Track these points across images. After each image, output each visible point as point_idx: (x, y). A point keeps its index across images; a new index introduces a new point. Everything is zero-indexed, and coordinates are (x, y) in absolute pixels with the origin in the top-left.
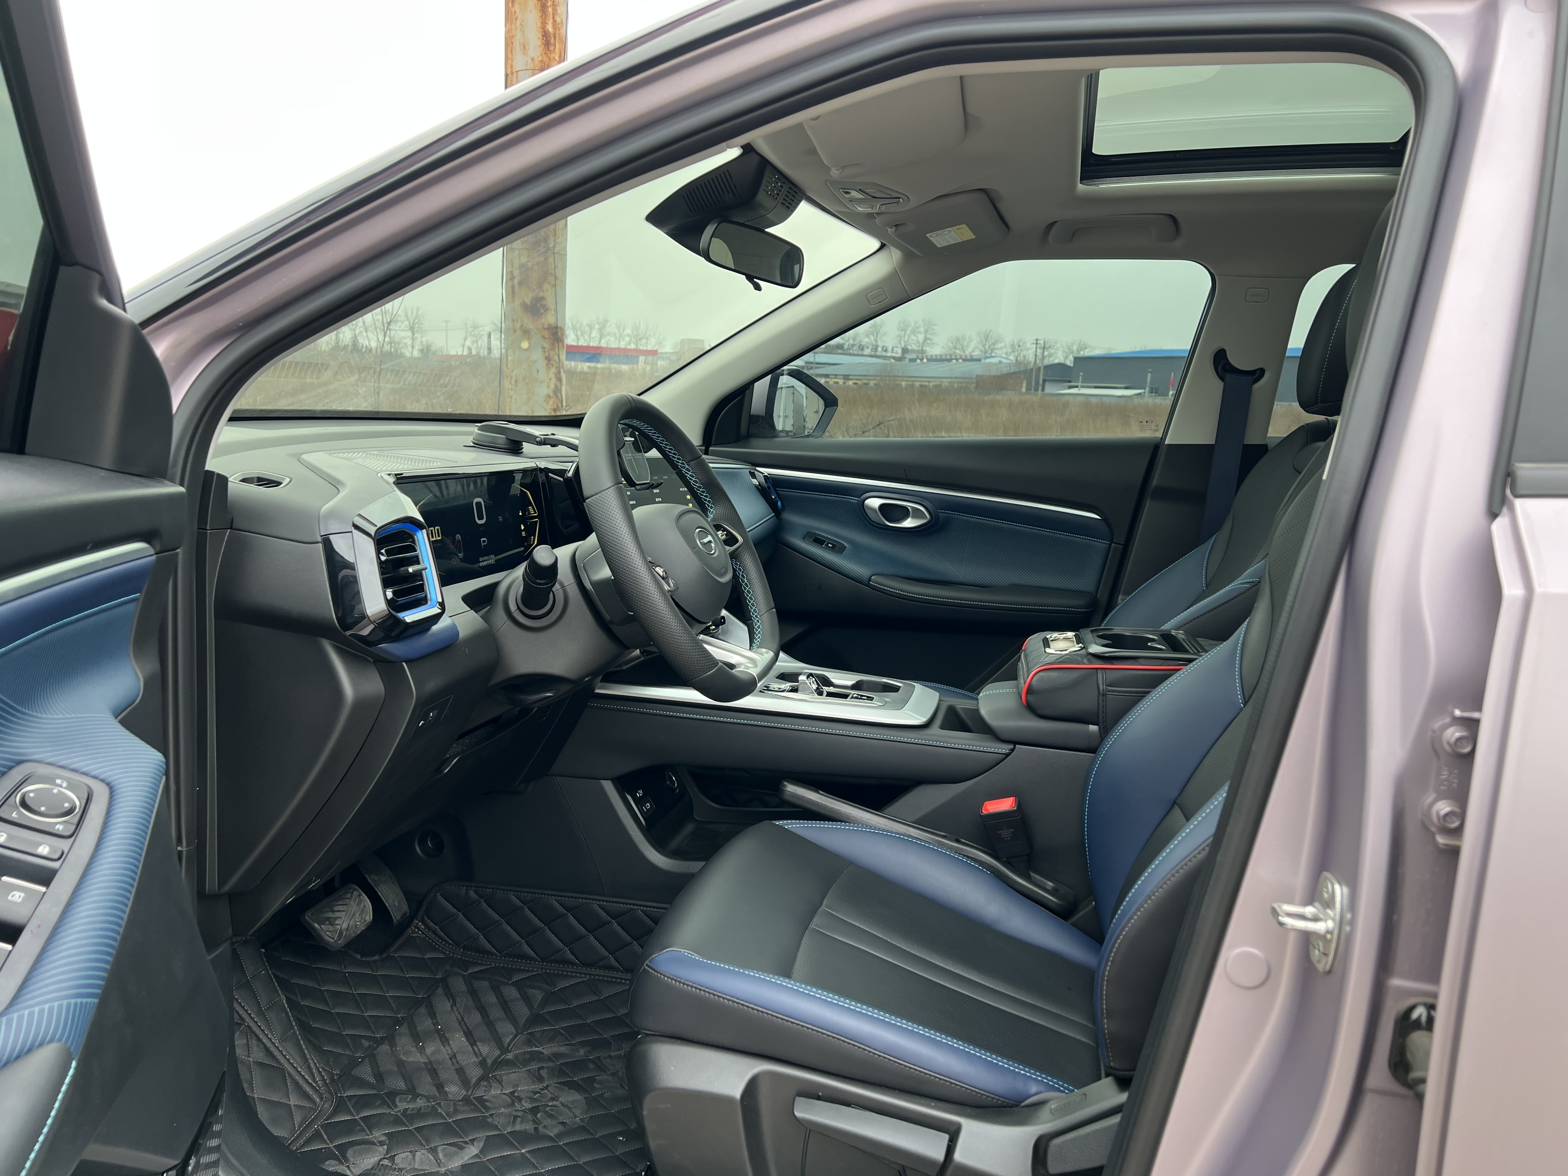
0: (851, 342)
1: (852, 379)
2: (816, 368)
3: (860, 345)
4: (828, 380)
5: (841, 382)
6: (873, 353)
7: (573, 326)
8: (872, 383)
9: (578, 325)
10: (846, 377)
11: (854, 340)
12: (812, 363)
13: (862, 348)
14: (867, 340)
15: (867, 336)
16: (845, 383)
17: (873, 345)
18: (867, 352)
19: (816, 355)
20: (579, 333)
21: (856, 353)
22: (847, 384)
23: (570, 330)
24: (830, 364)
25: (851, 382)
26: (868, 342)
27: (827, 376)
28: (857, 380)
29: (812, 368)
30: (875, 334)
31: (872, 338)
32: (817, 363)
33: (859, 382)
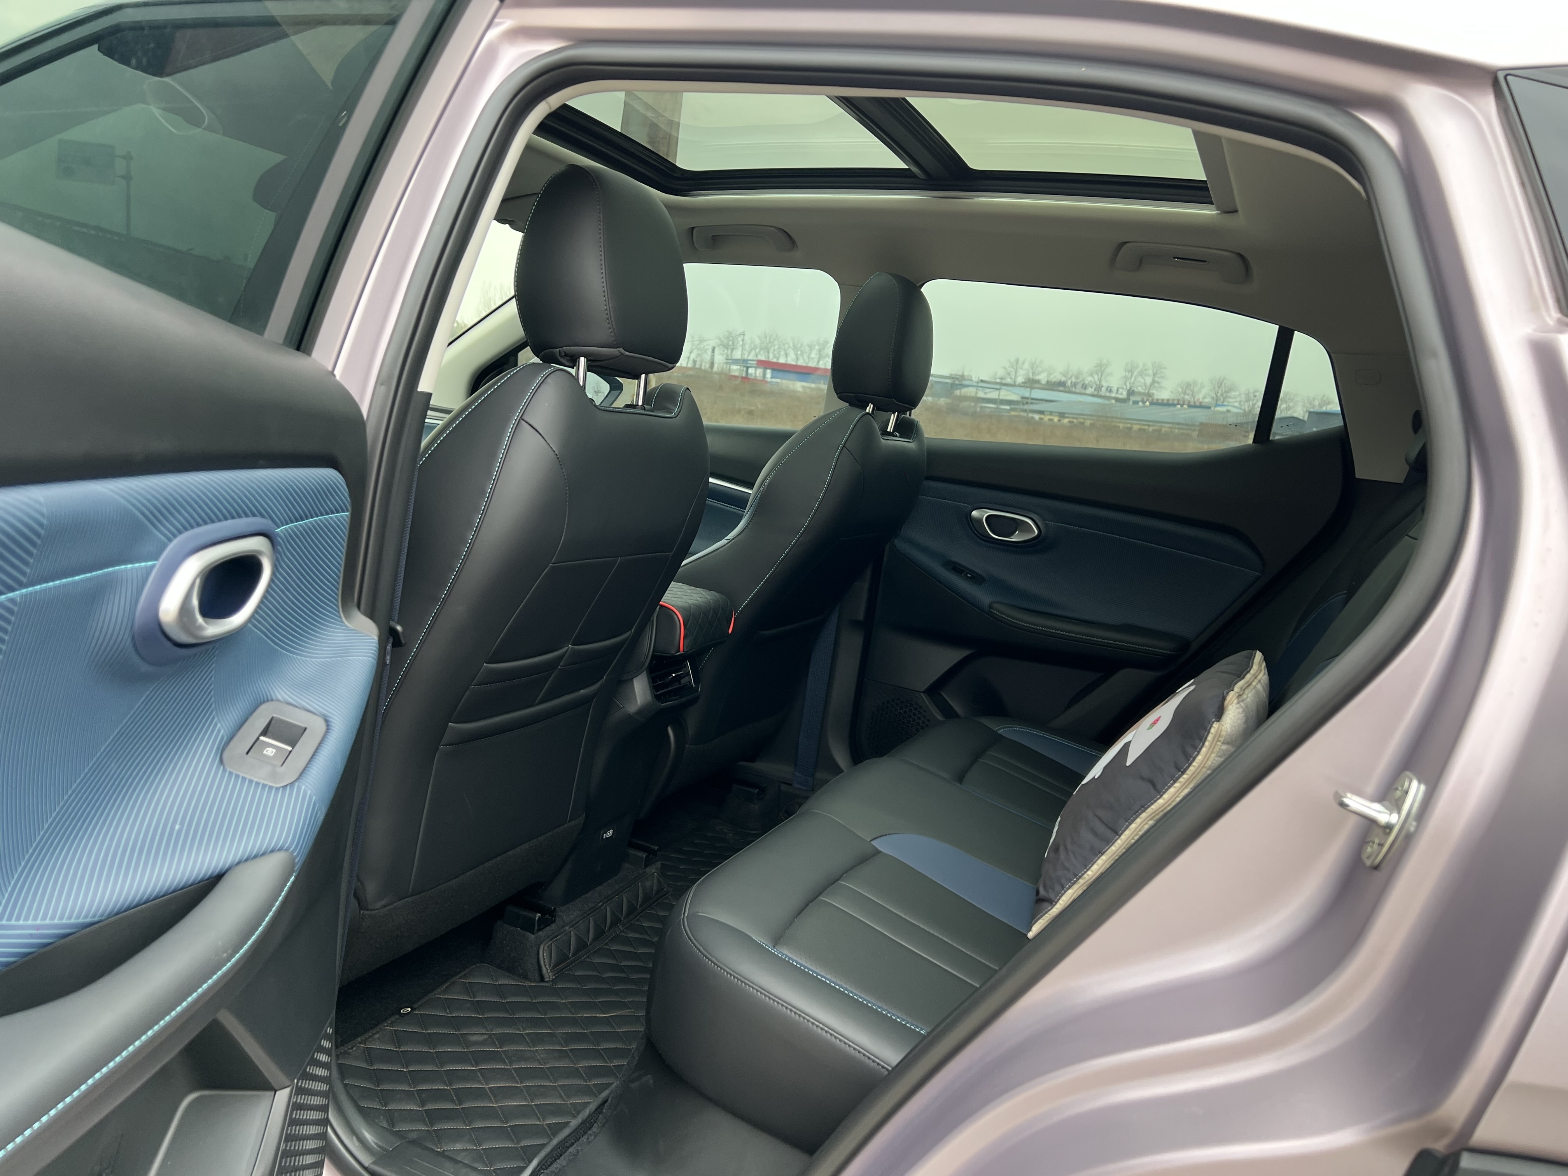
0: (1074, 380)
1: (1067, 417)
2: (1032, 403)
3: (1083, 384)
4: (1042, 416)
5: (1056, 419)
6: (1096, 393)
7: (794, 346)
8: (1088, 423)
9: (799, 345)
10: (1062, 415)
11: (1077, 378)
12: (1027, 398)
13: (1085, 387)
14: (1090, 379)
15: (1091, 375)
16: (1059, 421)
17: (1096, 385)
18: (1090, 390)
19: (1033, 391)
20: (799, 352)
21: (1077, 391)
22: (1062, 422)
23: (790, 349)
24: (1047, 401)
25: (1066, 421)
26: (1091, 381)
27: (1041, 412)
28: (1073, 418)
29: (1027, 403)
30: (1100, 374)
31: (1096, 377)
32: (1032, 399)
33: (1075, 421)
